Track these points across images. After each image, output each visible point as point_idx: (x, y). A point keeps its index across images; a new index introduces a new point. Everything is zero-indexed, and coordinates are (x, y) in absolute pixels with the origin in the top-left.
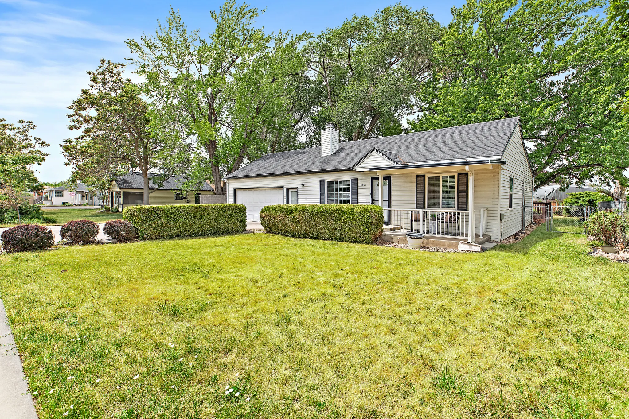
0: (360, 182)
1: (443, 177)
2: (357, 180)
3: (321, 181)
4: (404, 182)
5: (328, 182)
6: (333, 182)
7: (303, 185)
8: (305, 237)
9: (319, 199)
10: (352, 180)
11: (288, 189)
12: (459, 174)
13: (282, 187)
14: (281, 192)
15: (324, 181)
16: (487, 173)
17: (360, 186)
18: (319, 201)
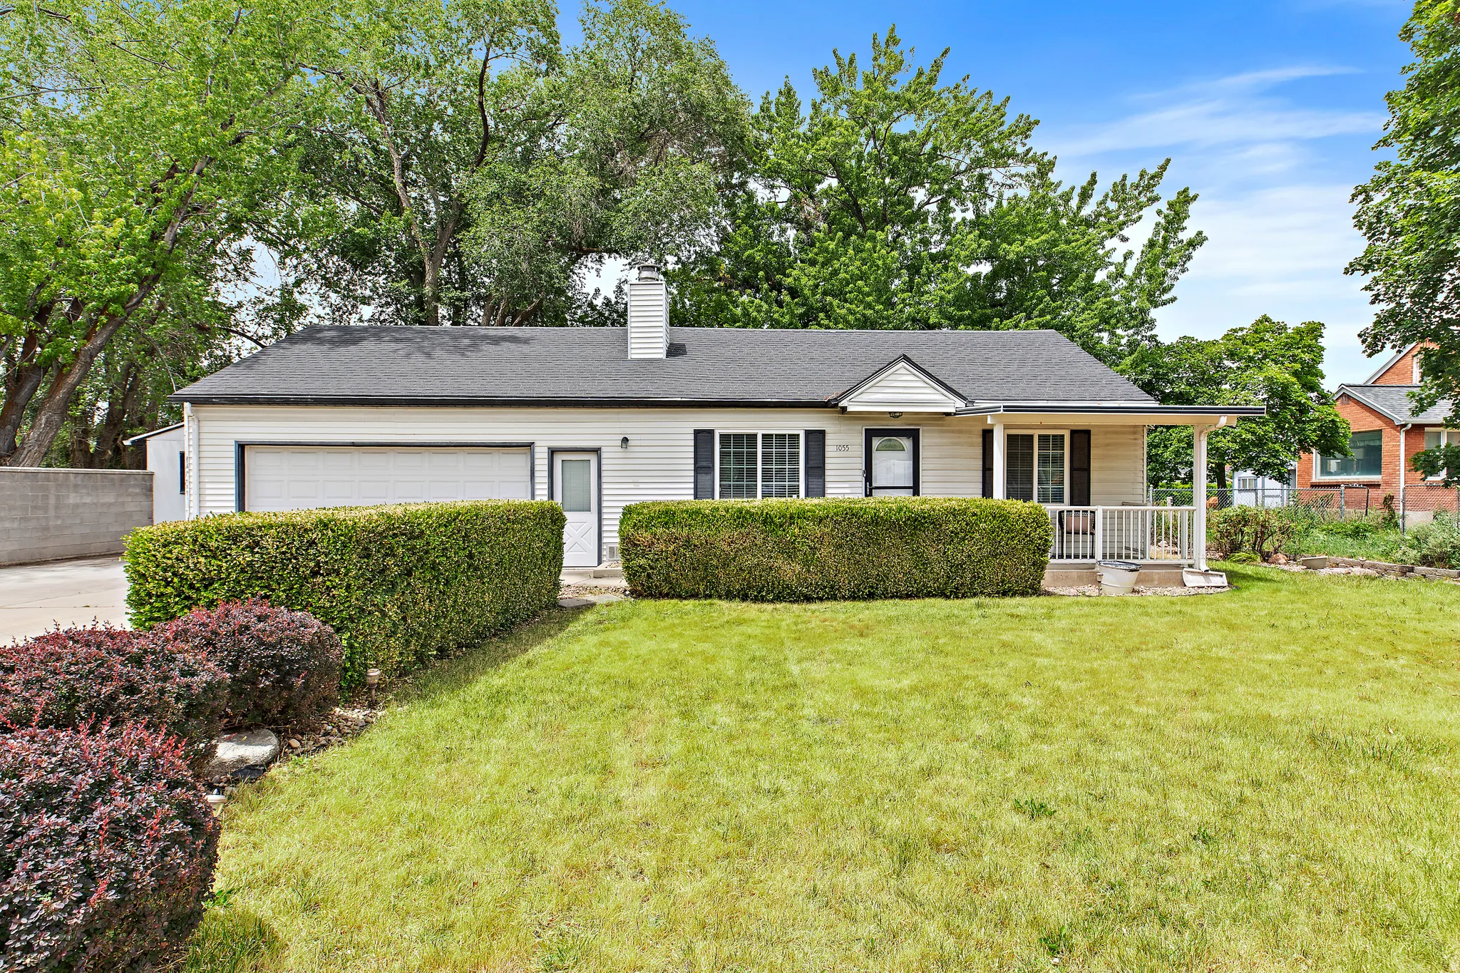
0: (830, 441)
1: (1039, 436)
2: (823, 433)
3: (697, 432)
4: (954, 444)
5: (722, 436)
6: (738, 437)
7: (625, 440)
8: (832, 594)
9: (692, 486)
10: (808, 433)
11: (553, 452)
12: (1073, 433)
13: (530, 445)
14: (519, 462)
15: (711, 433)
16: (1123, 433)
17: (830, 451)
18: (692, 492)
